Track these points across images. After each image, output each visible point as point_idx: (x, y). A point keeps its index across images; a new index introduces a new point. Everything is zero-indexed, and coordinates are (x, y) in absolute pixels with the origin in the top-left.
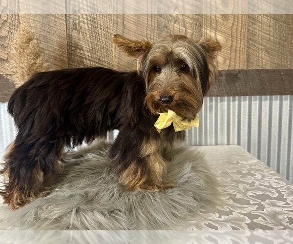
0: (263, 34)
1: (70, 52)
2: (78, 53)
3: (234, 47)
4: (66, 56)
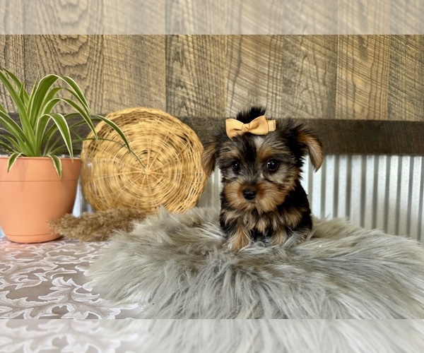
0: (407, 79)
1: (169, 90)
2: (180, 92)
3: (374, 94)
4: (164, 95)
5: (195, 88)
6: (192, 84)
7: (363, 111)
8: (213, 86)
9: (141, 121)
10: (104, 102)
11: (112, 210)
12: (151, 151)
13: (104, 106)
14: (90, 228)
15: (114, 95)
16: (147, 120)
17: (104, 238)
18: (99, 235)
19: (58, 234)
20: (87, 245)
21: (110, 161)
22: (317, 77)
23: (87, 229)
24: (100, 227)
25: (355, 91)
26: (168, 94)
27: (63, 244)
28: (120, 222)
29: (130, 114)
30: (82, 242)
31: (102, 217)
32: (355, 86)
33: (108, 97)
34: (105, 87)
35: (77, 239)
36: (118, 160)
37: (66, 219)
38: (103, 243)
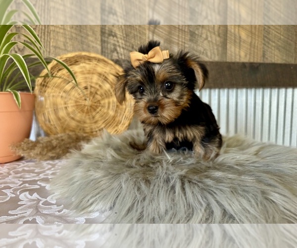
0: (276, 33)
1: (103, 38)
2: (112, 40)
3: (253, 44)
4: (99, 42)
5: (124, 37)
6: (121, 34)
7: (246, 56)
8: (137, 36)
9: (83, 63)
10: (51, 48)
11: (63, 134)
12: (91, 87)
13: (52, 51)
14: (46, 150)
15: (59, 43)
16: (87, 62)
17: (58, 157)
18: (54, 155)
19: (20, 156)
20: (45, 164)
21: (58, 96)
22: (214, 30)
23: (43, 150)
24: (54, 148)
25: (240, 41)
26: (103, 42)
27: (24, 163)
28: (70, 143)
29: (73, 57)
30: (39, 161)
31: (55, 140)
32: (240, 37)
33: (54, 44)
34: (52, 36)
35: (36, 158)
36: (64, 95)
37: (25, 143)
38: (57, 161)
